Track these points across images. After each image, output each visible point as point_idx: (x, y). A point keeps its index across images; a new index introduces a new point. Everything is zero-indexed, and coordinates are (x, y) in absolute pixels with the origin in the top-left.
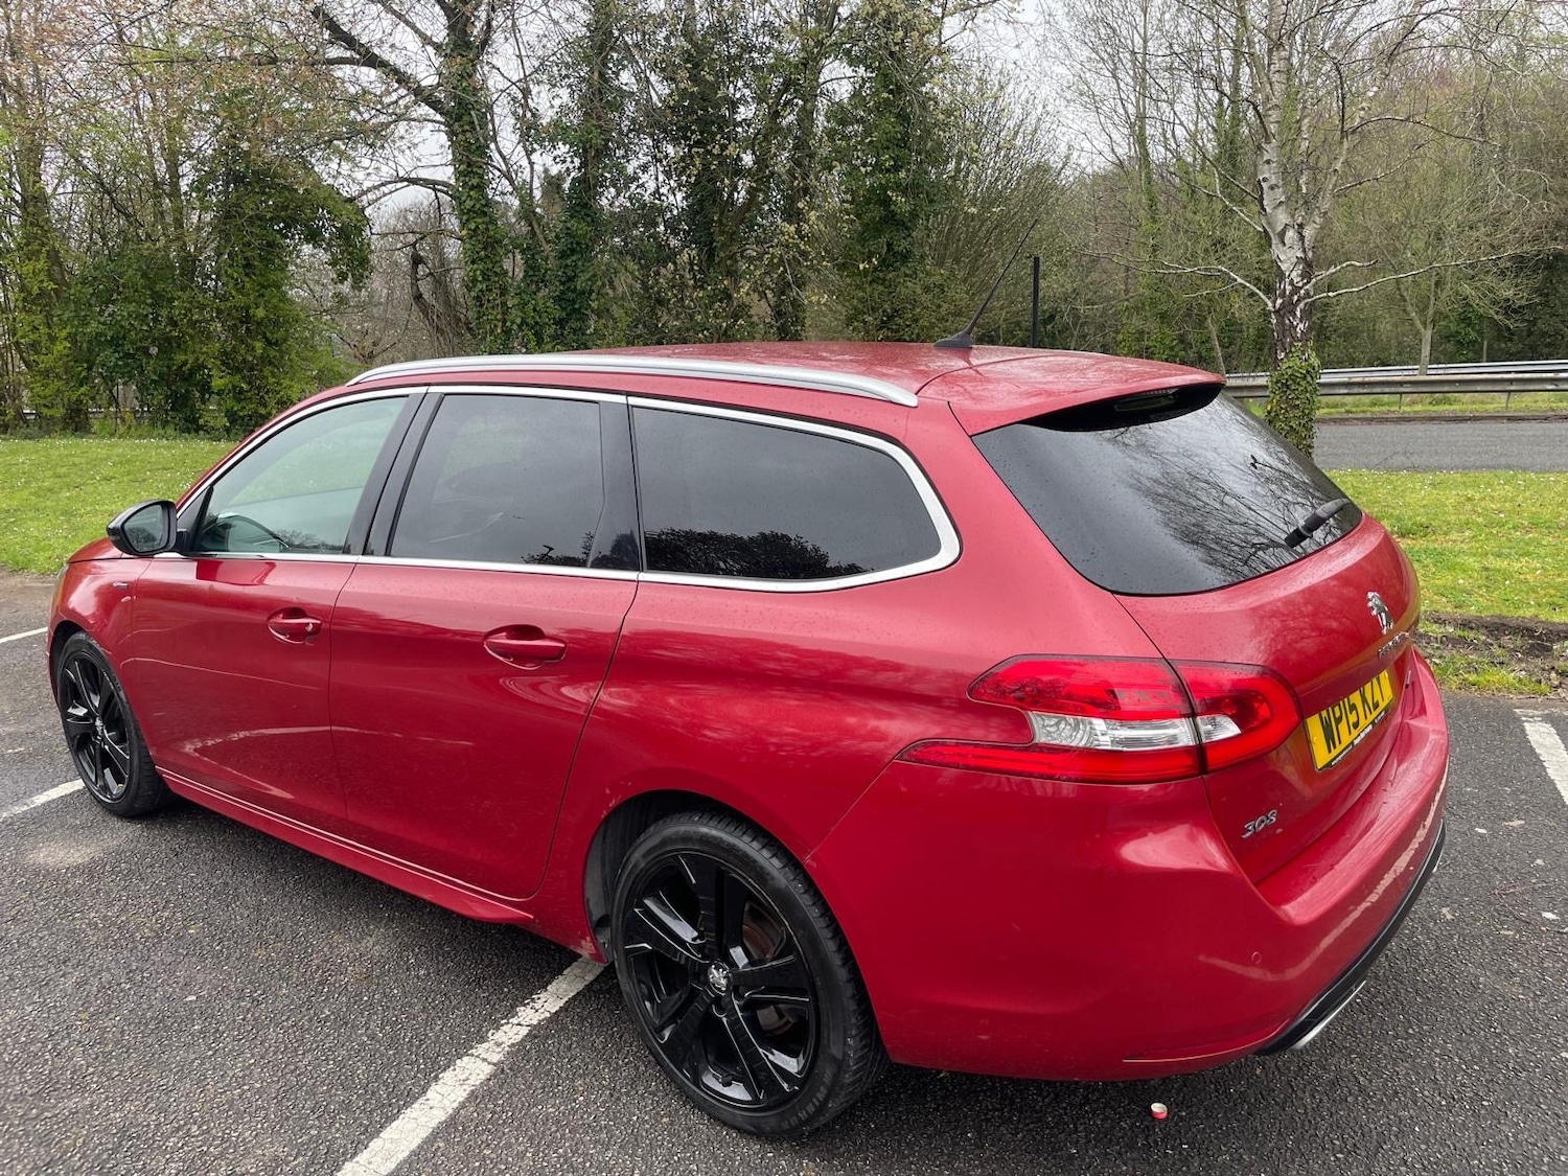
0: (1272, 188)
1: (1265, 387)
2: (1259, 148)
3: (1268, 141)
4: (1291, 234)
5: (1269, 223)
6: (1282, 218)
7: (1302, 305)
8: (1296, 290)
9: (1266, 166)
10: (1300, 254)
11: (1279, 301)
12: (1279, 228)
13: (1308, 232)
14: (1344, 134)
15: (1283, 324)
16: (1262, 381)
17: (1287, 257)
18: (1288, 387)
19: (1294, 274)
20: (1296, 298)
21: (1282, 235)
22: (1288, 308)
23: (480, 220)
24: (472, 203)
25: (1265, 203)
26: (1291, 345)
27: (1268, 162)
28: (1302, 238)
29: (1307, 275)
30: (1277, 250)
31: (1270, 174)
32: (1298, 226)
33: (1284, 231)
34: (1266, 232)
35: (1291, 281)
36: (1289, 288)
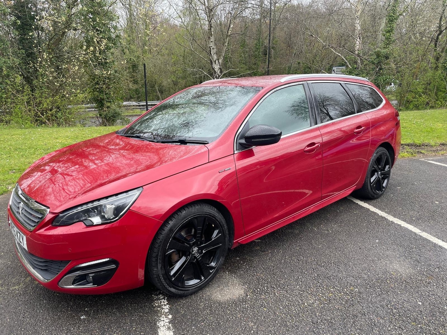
0: (213, 49)
2: (209, 38)
3: (211, 36)
5: (212, 58)
6: (215, 57)
8: (219, 76)
9: (211, 43)
10: (219, 67)
12: (215, 60)
13: (220, 61)
14: (227, 36)
17: (217, 67)
21: (215, 62)
25: (211, 53)
27: (212, 42)
28: (219, 63)
29: (221, 72)
30: (214, 66)
31: (212, 45)
32: (218, 60)
33: (216, 61)
34: (211, 61)
35: (218, 74)
36: (217, 76)
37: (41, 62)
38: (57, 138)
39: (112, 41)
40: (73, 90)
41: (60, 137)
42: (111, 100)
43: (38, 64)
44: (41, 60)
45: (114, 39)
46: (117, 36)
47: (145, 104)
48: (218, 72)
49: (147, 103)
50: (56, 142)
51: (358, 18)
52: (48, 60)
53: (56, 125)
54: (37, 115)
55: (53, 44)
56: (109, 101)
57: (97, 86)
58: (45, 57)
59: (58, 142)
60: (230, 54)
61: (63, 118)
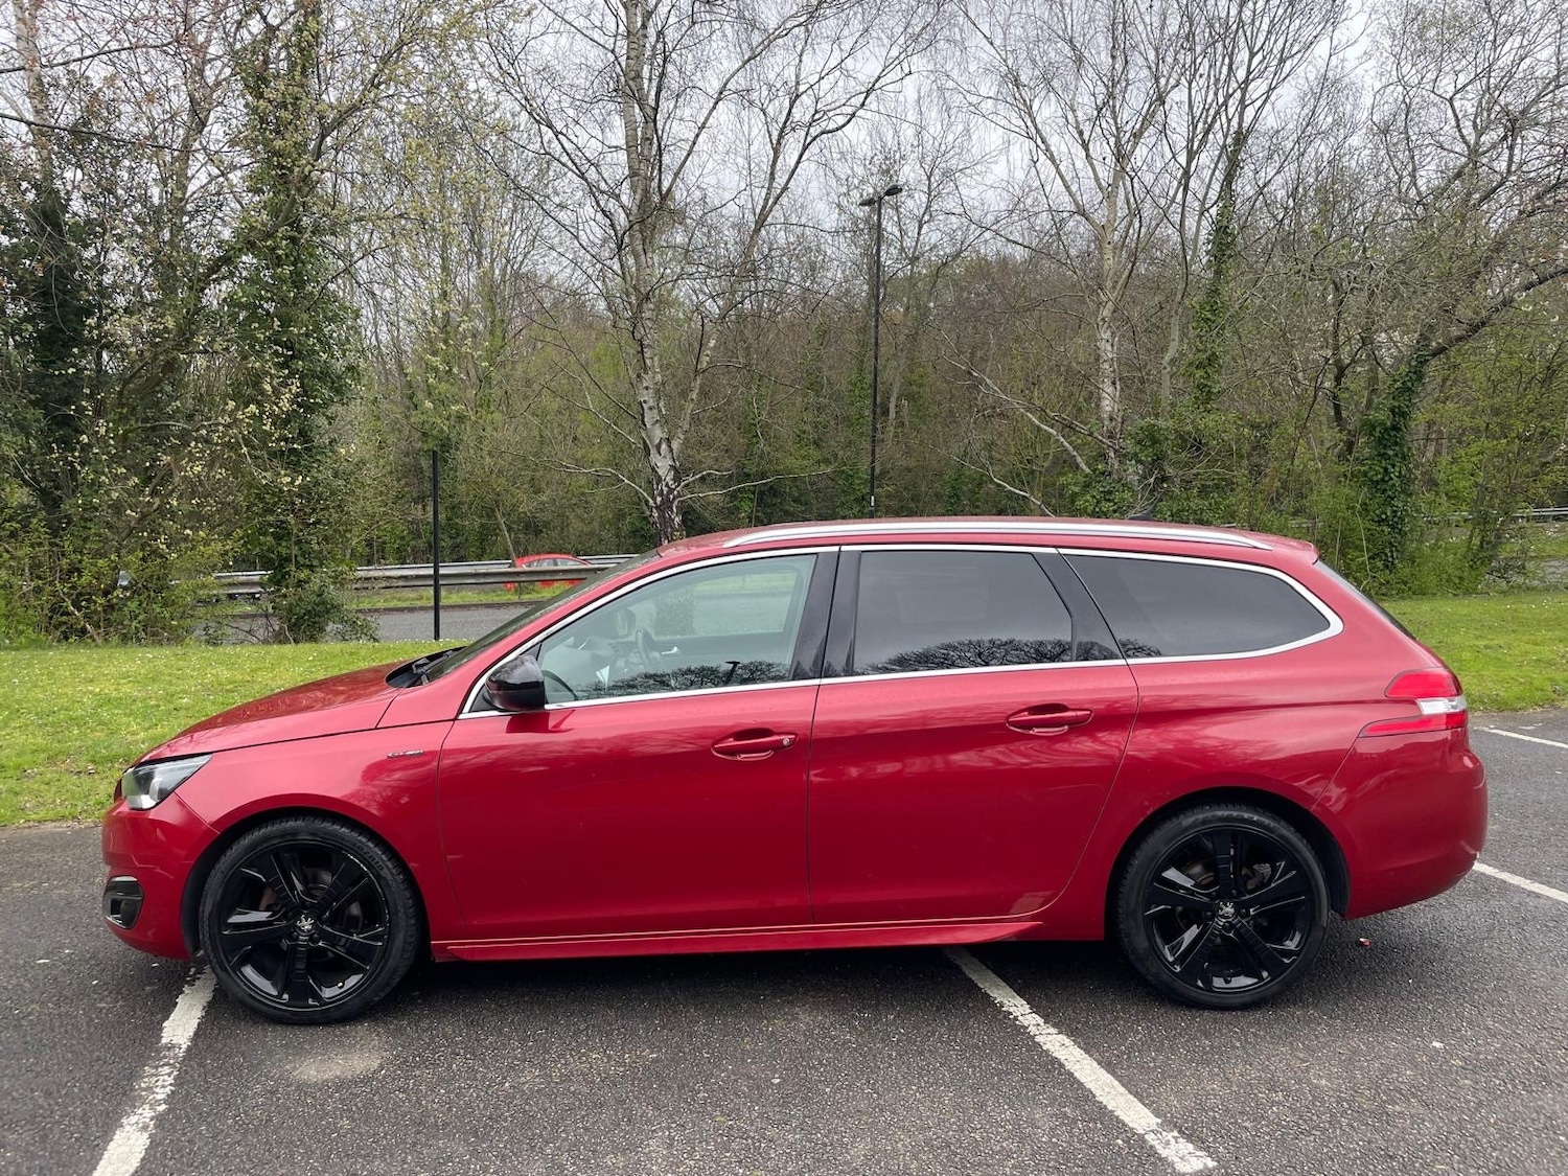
2: (639, 376)
3: (646, 372)
4: (664, 446)
5: (648, 436)
6: (658, 433)
7: (676, 502)
8: (671, 491)
9: (646, 392)
10: (672, 463)
11: (659, 499)
12: (657, 441)
13: (675, 445)
14: (697, 372)
15: (664, 517)
17: (663, 464)
20: (671, 496)
21: (658, 447)
22: (666, 504)
25: (646, 420)
26: (672, 534)
27: (647, 388)
28: (671, 450)
29: (677, 479)
30: (655, 458)
31: (648, 398)
32: (668, 441)
33: (660, 444)
34: (645, 442)
35: (667, 485)
36: (665, 489)
37: (86, 448)
38: (91, 681)
39: (333, 383)
40: (188, 531)
41: (104, 675)
42: (315, 563)
43: (77, 454)
44: (86, 441)
45: (339, 377)
46: (351, 368)
47: (431, 572)
48: (668, 478)
49: (436, 571)
50: (84, 693)
51: (1106, 325)
52: (112, 442)
53: (115, 639)
54: (61, 607)
55: (135, 391)
56: (308, 563)
57: (270, 518)
58: (103, 431)
59: (91, 692)
60: (764, 413)
61: (141, 617)
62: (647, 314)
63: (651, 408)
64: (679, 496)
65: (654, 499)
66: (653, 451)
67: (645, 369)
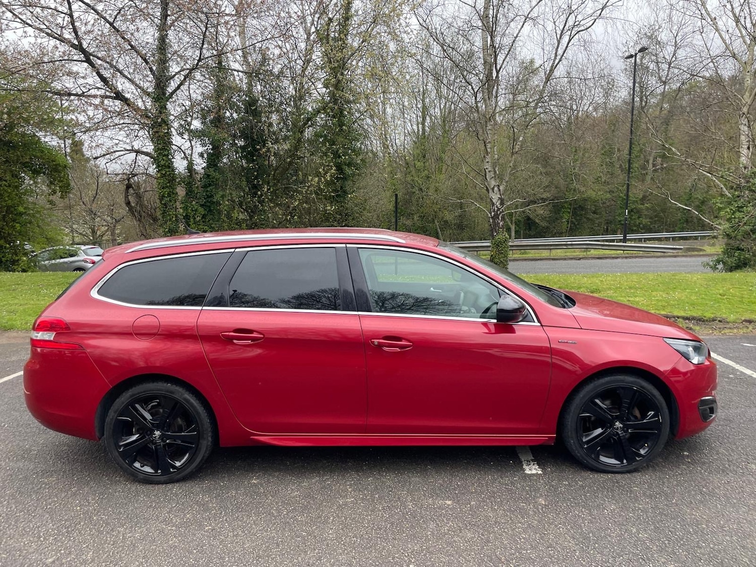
1: (490, 246)
3: (487, 155)
4: (496, 189)
5: (488, 184)
6: (493, 183)
7: (501, 215)
8: (499, 209)
9: (487, 164)
10: (500, 196)
11: (493, 214)
12: (493, 187)
13: (501, 188)
14: (513, 153)
15: (495, 222)
16: (488, 244)
17: (495, 197)
18: (498, 246)
19: (498, 204)
20: (499, 212)
21: (493, 189)
22: (496, 216)
23: (167, 170)
24: (164, 162)
25: (487, 177)
26: (498, 230)
27: (488, 162)
28: (499, 190)
29: (502, 204)
30: (491, 194)
31: (488, 167)
32: (498, 186)
34: (487, 187)
35: (497, 206)
36: (496, 209)
62: (489, 127)
63: (489, 172)
64: (503, 212)
65: (491, 214)
66: (491, 191)
67: (487, 153)
